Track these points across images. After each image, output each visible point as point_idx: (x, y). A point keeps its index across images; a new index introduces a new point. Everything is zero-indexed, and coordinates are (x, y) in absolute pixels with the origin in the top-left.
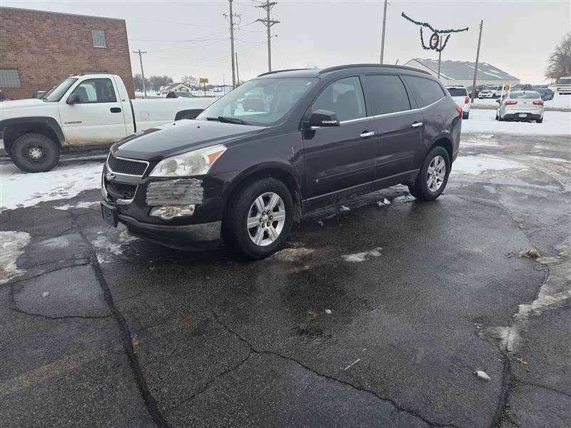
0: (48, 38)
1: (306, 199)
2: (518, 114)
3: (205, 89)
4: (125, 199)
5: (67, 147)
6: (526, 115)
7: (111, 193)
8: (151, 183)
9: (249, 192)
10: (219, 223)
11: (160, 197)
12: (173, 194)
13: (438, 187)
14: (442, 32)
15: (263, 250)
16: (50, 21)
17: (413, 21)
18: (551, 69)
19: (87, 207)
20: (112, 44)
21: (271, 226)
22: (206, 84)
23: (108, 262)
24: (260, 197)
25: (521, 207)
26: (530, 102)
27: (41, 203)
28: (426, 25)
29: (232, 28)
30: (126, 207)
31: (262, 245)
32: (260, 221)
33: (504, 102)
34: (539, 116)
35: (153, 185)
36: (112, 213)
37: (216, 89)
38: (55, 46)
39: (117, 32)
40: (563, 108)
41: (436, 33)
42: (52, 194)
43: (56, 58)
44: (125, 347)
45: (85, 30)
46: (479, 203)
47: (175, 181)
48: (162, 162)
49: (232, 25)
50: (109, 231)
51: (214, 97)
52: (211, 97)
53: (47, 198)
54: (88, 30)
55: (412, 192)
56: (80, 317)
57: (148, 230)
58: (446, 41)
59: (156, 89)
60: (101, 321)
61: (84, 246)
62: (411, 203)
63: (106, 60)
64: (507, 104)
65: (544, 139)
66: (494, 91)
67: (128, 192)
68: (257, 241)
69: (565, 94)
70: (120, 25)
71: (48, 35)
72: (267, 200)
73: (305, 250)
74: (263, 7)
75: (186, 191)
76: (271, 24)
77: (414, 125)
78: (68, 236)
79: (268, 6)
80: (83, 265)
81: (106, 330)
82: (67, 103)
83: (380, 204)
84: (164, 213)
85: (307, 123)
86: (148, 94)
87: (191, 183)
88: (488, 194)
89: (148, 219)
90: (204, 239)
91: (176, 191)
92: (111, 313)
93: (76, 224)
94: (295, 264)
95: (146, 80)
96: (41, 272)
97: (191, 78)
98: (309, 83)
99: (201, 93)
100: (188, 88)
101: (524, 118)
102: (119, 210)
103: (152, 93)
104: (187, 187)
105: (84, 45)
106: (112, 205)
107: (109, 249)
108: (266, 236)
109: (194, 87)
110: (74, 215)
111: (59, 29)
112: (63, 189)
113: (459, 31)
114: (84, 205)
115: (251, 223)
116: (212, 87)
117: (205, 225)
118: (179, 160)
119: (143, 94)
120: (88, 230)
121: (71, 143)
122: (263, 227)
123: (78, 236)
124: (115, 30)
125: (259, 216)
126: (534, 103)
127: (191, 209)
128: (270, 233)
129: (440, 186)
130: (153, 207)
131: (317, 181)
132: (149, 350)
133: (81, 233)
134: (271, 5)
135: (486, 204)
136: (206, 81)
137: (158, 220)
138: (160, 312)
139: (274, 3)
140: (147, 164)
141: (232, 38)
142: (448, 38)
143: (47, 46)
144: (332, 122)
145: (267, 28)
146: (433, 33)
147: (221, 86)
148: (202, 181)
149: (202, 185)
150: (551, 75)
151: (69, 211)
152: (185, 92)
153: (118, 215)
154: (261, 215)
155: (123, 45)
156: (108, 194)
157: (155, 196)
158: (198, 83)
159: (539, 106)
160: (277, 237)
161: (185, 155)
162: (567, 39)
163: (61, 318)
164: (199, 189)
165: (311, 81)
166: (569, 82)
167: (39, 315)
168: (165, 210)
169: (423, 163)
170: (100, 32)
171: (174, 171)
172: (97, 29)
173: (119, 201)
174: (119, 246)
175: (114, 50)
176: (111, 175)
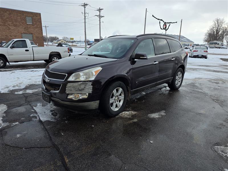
0: (7, 19)
1: (132, 90)
2: (198, 55)
3: (72, 42)
4: (55, 90)
6: (201, 56)
7: (47, 87)
8: (68, 84)
9: (111, 87)
10: (98, 102)
11: (73, 90)
12: (79, 89)
13: (179, 84)
14: (167, 23)
15: (116, 113)
16: (8, 12)
17: (157, 19)
18: (206, 38)
19: (31, 92)
20: (35, 23)
21: (118, 102)
24: (115, 90)
25: (212, 93)
26: (203, 51)
28: (161, 20)
29: (85, 18)
30: (55, 94)
31: (115, 110)
32: (115, 100)
33: (193, 50)
34: (206, 56)
35: (69, 85)
36: (48, 97)
37: (77, 42)
38: (10, 23)
40: (212, 53)
41: (165, 23)
42: (14, 86)
43: (10, 28)
44: (62, 163)
45: (23, 16)
46: (195, 91)
47: (80, 83)
48: (73, 74)
49: (85, 17)
51: (76, 45)
54: (25, 17)
55: (169, 86)
56: (37, 147)
57: (66, 104)
58: (169, 26)
59: (52, 41)
60: (48, 150)
62: (168, 91)
63: (32, 29)
64: (194, 51)
66: (186, 46)
67: (56, 88)
68: (113, 109)
69: (212, 48)
70: (38, 15)
71: (7, 18)
72: (117, 91)
73: (133, 112)
74: (98, 10)
75: (85, 87)
76: (101, 17)
77: (172, 59)
78: (25, 106)
79: (100, 10)
81: (51, 154)
85: (134, 58)
86: (49, 44)
87: (87, 84)
88: (197, 87)
89: (66, 100)
90: (90, 109)
91: (80, 87)
92: (52, 145)
93: (27, 100)
94: (130, 119)
95: (48, 38)
97: (66, 38)
98: (133, 41)
99: (71, 44)
100: (65, 42)
101: (201, 57)
102: (51, 96)
103: (50, 43)
104: (85, 86)
105: (23, 23)
106: (47, 93)
108: (116, 106)
109: (68, 41)
110: (25, 96)
111: (12, 16)
112: (18, 84)
113: (174, 23)
114: (29, 91)
115: (111, 101)
116: (75, 41)
117: (92, 102)
118: (81, 74)
119: (46, 43)
120: (33, 103)
122: (115, 102)
124: (36, 17)
125: (114, 98)
126: (204, 51)
127: (87, 95)
128: (118, 105)
129: (180, 84)
130: (69, 94)
131: (137, 82)
132: (74, 164)
133: (30, 105)
134: (101, 9)
135: (198, 92)
136: (73, 39)
137: (71, 100)
138: (75, 144)
139: (102, 9)
140: (66, 75)
141: (85, 22)
142: (169, 25)
143: (7, 23)
144: (145, 58)
145: (99, 19)
146: (164, 23)
147: (79, 41)
148: (92, 83)
149: (92, 85)
150: (206, 41)
151: (23, 94)
152: (64, 43)
153: (52, 98)
154: (115, 97)
155: (40, 23)
156: (46, 88)
157: (70, 89)
158: (69, 40)
159: (206, 52)
160: (120, 107)
161: (84, 71)
162: (211, 27)
163: (28, 148)
164: (90, 87)
165: (133, 40)
166: (213, 43)
167: (17, 147)
168: (74, 96)
169: (174, 75)
170: (30, 18)
171: (79, 78)
172: (28, 17)
173: (52, 91)
174: (49, 111)
175: (36, 25)
176: (47, 79)
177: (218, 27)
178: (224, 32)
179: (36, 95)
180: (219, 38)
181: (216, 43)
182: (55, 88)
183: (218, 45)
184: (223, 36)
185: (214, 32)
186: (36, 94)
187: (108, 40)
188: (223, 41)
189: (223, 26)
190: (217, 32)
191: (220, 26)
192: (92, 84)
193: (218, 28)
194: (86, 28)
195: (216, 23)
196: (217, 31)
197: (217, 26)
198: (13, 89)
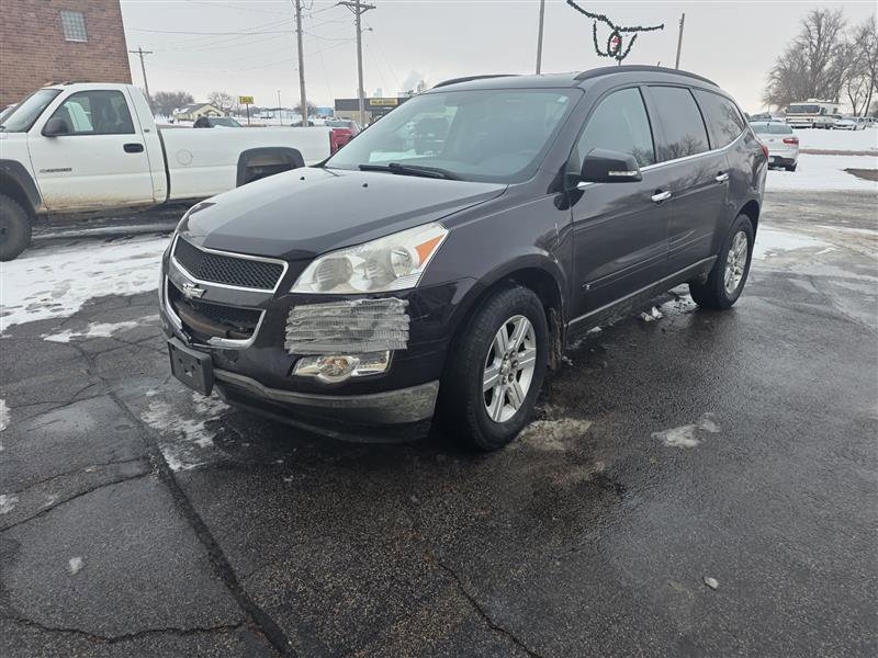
1: (567, 322)
3: (248, 113)
4: (229, 337)
5: (45, 215)
6: (773, 160)
7: (193, 322)
8: (297, 308)
9: (489, 319)
10: (434, 386)
11: (319, 336)
12: (347, 331)
14: (625, 30)
15: (505, 430)
17: (583, 12)
18: (771, 91)
19: (107, 334)
20: (97, 37)
21: (514, 380)
22: (250, 106)
23: (191, 467)
24: (504, 327)
26: (779, 139)
27: (12, 328)
28: (603, 18)
29: (298, 15)
30: (233, 353)
31: (502, 421)
32: (500, 374)
34: (793, 160)
35: (300, 312)
36: (200, 369)
37: (265, 114)
39: (105, 15)
42: (32, 308)
45: (48, 10)
46: (806, 311)
47: (353, 304)
48: (316, 263)
49: (299, 9)
50: (168, 388)
51: (265, 126)
52: (259, 126)
53: (22, 317)
54: (54, 11)
55: (694, 293)
56: (175, 630)
58: (631, 44)
59: (166, 112)
60: (229, 643)
61: (127, 427)
62: (689, 315)
63: (87, 64)
65: (816, 197)
67: (236, 324)
68: (494, 415)
69: (797, 127)
70: (109, 5)
72: (511, 330)
75: (375, 324)
76: (362, 9)
77: (719, 178)
80: (139, 476)
82: (44, 134)
83: (648, 318)
84: (322, 371)
85: (577, 176)
86: (155, 121)
87: (384, 308)
88: (808, 295)
90: (403, 420)
91: (355, 324)
92: (243, 614)
93: (96, 374)
94: (573, 459)
96: (52, 499)
97: (223, 96)
99: (243, 120)
100: (220, 112)
102: (215, 360)
103: (160, 120)
104: (377, 316)
105: (48, 37)
107: (184, 434)
108: (507, 401)
109: (229, 110)
110: (86, 353)
112: (48, 296)
113: (650, 29)
114: (99, 330)
115: (489, 378)
116: (257, 111)
117: (409, 391)
118: (354, 257)
120: (126, 389)
121: (53, 208)
122: (504, 383)
123: (107, 403)
124: (101, 14)
125: (497, 363)
126: (785, 141)
127: (383, 361)
128: (513, 394)
129: (738, 282)
130: (302, 356)
131: (588, 287)
133: (112, 395)
136: (248, 100)
137: (310, 384)
140: (282, 267)
141: (299, 31)
142: (633, 39)
144: (629, 174)
145: (355, 17)
147: (274, 110)
148: (407, 302)
149: (408, 310)
150: (771, 100)
151: (74, 343)
152: (217, 117)
153: (215, 371)
154: (501, 360)
155: (116, 39)
156: (183, 324)
157: (308, 334)
158: (235, 105)
159: (794, 145)
160: (522, 401)
161: (367, 247)
162: (793, 46)
163: (130, 637)
164: (400, 319)
165: (565, 95)
166: (802, 109)
167: (74, 631)
168: (323, 363)
169: (721, 245)
170: (76, 15)
171: (344, 281)
172: (67, 14)
173: (214, 341)
174: (201, 425)
175: (101, 46)
176: (191, 286)
177: (819, 43)
178: (840, 63)
179: (130, 347)
180: (823, 89)
181: (816, 109)
182: (232, 326)
183: (822, 114)
184: (838, 81)
185: (803, 65)
186: (132, 341)
187: (443, 97)
188: (837, 100)
189: (840, 38)
190: (813, 65)
191: (828, 39)
192: (405, 307)
193: (818, 50)
194: (304, 54)
195: (813, 27)
196: (814, 57)
197: (816, 43)
198: (30, 320)
